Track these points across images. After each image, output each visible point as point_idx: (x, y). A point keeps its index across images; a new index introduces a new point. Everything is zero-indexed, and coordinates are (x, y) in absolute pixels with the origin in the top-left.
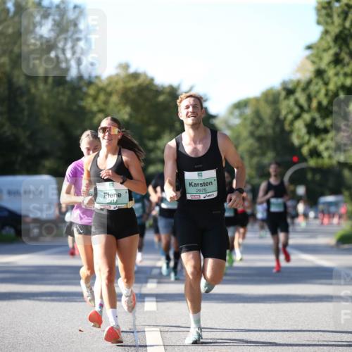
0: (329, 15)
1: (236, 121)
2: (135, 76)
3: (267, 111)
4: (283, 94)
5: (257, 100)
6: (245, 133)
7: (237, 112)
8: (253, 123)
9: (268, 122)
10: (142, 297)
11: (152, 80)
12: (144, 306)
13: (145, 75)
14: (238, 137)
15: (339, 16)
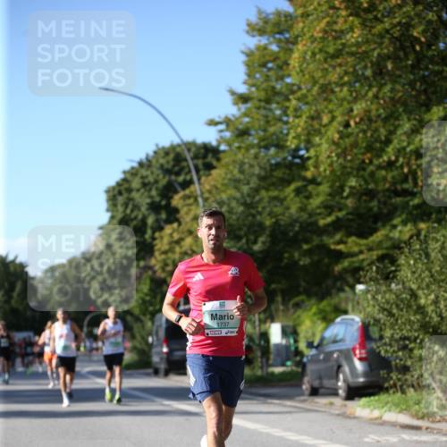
0: (115, 205)
15: (122, 205)
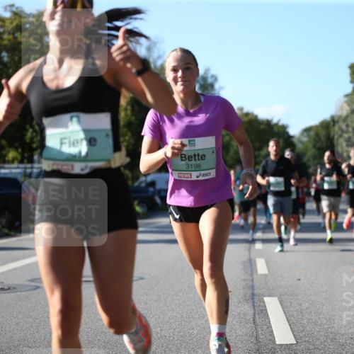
1: (305, 139)
2: (247, 114)
3: (322, 133)
4: (332, 123)
5: (316, 127)
6: (310, 146)
7: (305, 134)
8: (314, 140)
9: (323, 139)
10: (253, 241)
11: (256, 117)
12: (254, 247)
13: (252, 114)
14: (306, 148)
